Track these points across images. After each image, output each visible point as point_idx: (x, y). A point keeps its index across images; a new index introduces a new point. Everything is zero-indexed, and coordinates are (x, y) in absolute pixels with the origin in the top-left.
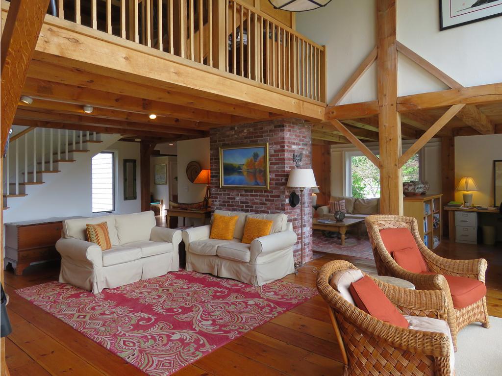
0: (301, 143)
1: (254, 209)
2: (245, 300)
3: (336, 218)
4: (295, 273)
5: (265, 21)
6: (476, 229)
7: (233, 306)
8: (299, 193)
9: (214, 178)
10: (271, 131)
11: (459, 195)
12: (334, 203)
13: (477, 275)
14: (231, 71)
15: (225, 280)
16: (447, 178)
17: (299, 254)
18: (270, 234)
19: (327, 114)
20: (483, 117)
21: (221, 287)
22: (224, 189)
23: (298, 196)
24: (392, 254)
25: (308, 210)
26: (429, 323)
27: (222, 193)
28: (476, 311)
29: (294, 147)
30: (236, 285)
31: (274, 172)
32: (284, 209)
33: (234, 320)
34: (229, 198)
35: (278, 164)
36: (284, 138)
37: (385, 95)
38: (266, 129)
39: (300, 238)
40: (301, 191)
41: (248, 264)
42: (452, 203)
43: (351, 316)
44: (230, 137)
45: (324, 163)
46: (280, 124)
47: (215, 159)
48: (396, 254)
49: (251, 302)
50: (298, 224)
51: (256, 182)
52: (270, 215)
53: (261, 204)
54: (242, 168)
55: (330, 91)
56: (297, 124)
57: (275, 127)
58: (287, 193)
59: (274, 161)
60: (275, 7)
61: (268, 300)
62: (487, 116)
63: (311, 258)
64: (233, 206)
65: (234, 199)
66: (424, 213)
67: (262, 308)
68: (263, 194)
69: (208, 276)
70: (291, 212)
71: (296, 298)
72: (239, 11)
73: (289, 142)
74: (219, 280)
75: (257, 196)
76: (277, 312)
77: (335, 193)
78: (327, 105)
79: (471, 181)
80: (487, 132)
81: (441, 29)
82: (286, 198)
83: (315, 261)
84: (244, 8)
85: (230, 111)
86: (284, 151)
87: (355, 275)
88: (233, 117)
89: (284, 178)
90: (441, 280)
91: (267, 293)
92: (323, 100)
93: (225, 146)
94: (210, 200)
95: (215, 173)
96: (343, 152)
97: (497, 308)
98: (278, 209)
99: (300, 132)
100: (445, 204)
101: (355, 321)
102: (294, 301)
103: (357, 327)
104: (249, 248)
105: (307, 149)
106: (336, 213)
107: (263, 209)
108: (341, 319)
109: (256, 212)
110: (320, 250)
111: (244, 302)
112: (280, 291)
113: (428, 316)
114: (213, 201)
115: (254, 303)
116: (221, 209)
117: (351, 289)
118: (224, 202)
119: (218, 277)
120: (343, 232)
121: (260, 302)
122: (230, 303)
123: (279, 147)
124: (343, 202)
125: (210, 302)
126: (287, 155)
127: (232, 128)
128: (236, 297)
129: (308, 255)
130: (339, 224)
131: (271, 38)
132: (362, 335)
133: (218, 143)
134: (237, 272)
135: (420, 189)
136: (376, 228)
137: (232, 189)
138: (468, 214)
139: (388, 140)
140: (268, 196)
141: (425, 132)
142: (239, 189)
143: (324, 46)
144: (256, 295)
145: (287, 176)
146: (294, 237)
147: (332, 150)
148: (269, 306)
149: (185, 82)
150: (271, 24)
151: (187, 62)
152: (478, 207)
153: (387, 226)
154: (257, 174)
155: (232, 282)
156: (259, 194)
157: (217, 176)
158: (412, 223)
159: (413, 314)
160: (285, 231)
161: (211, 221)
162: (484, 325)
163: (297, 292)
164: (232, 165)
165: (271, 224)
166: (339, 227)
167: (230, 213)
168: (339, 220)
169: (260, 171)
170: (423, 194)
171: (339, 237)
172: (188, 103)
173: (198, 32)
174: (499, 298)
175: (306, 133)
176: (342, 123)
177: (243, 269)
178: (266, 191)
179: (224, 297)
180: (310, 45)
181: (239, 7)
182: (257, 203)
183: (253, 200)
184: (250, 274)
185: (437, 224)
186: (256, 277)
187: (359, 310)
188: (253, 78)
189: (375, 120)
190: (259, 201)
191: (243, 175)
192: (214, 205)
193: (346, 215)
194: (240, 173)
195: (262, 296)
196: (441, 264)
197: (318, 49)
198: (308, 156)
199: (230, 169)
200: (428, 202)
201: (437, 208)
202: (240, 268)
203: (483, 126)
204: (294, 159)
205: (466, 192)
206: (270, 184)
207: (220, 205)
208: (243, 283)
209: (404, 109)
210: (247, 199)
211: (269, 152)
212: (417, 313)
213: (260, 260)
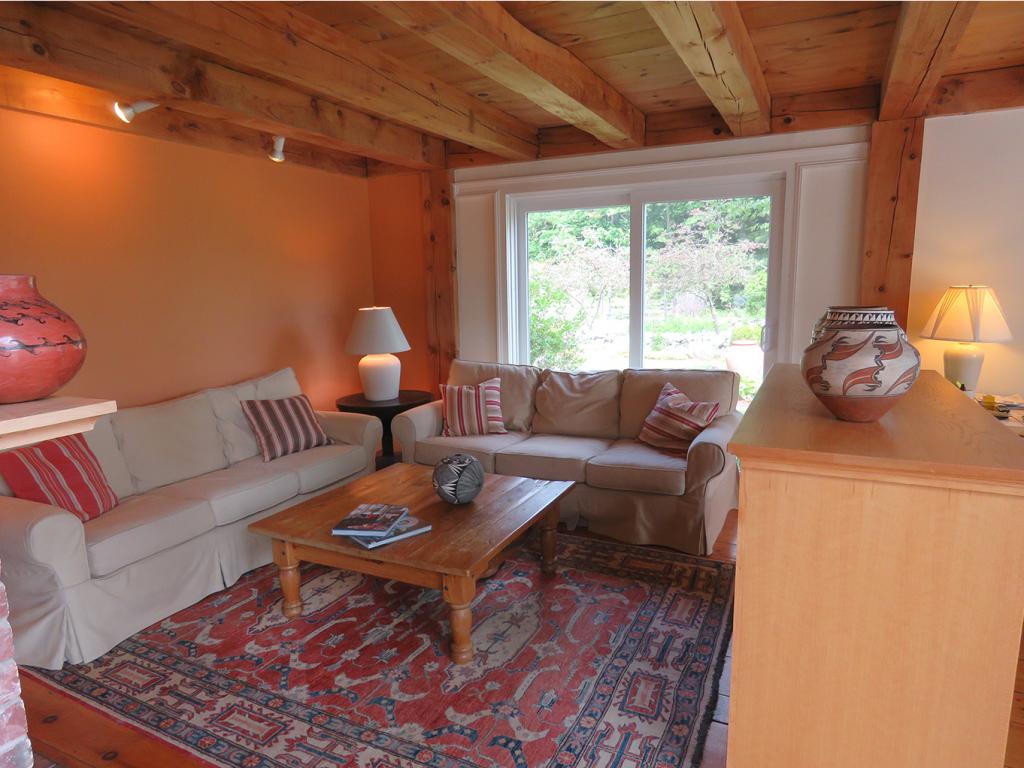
12: (460, 391)
45: (433, 238)
77: (470, 352)
79: (989, 302)
96: (497, 195)
124: (493, 389)
147: (457, 188)
205: (956, 347)
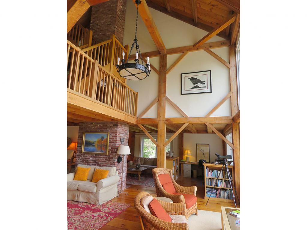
0: (124, 133)
1: (99, 164)
2: (93, 214)
3: (136, 167)
4: (118, 197)
5: (114, 79)
6: (191, 171)
7: (86, 218)
8: (122, 157)
9: (79, 148)
10: (111, 127)
11: (185, 157)
12: (135, 160)
13: (193, 193)
14: (97, 99)
15: (81, 203)
16: (181, 150)
17: (120, 186)
18: (107, 177)
19: (137, 121)
20: (194, 128)
21: (79, 207)
22: (84, 153)
23: (121, 158)
24: (163, 186)
25: (125, 164)
26: (179, 218)
27: (82, 155)
28: (194, 209)
29: (121, 135)
30: (87, 206)
31: (111, 146)
32: (115, 165)
33: (87, 226)
34: (86, 158)
35: (113, 142)
36: (117, 131)
37: (161, 116)
38: (109, 125)
39: (121, 178)
40: (123, 156)
41: (95, 194)
42: (182, 160)
43: (150, 220)
44: (90, 128)
45: (132, 141)
46: (115, 124)
47: (81, 138)
48: (164, 186)
49: (96, 214)
50: (120, 171)
51: (101, 150)
52: (107, 168)
53: (103, 161)
54: (95, 143)
55: (139, 112)
56: (123, 125)
57: (113, 125)
58: (116, 157)
59: (111, 141)
60: (121, 76)
61: (105, 212)
62: (195, 127)
63: (125, 188)
64: (88, 162)
65: (89, 159)
66: (173, 165)
67: (102, 217)
68: (105, 157)
69: (71, 201)
70: (117, 166)
71: (119, 210)
72: (103, 73)
73: (119, 133)
74: (77, 203)
75: (101, 157)
76: (110, 219)
77: (136, 155)
78: (137, 118)
79: (189, 152)
80: (195, 133)
81: (182, 94)
82: (116, 159)
83: (127, 189)
84: (106, 72)
85: (93, 116)
86: (116, 137)
87: (150, 198)
88: (93, 119)
89: (116, 149)
90: (182, 197)
91: (104, 209)
92: (135, 115)
93: (87, 132)
94: (75, 158)
95: (80, 145)
96: (141, 137)
97: (200, 206)
98: (111, 164)
99: (124, 128)
100: (180, 161)
101: (152, 222)
102: (118, 212)
103: (152, 224)
104: (96, 185)
105: (127, 136)
106: (137, 165)
107: (104, 164)
108: (145, 221)
109: (100, 165)
110: (129, 183)
111: (92, 215)
112: (111, 207)
113: (179, 214)
114: (77, 160)
115: (98, 215)
116: (81, 164)
117: (149, 206)
118: (83, 160)
119: (77, 202)
120: (139, 174)
121: (101, 214)
122: (84, 216)
123: (114, 135)
124: (139, 160)
125: (73, 217)
126: (118, 139)
127: (92, 124)
128: (88, 213)
129: (124, 187)
130: (138, 170)
131: (116, 86)
132: (154, 228)
133: (83, 130)
134: (89, 198)
135: (172, 155)
136: (157, 174)
137: (89, 154)
138: (188, 165)
139: (161, 135)
140: (107, 158)
141: (176, 132)
142: (92, 154)
143: (137, 92)
144: (99, 210)
145: (117, 149)
146: (118, 178)
147: (136, 135)
148: (105, 216)
149: (74, 103)
150: (117, 81)
151: (76, 93)
152: (192, 162)
153: (161, 173)
154: (102, 147)
155: (85, 204)
156: (102, 156)
157: (80, 147)
158: (170, 172)
159: (172, 214)
160: (114, 176)
161: (75, 171)
162: (196, 214)
163: (119, 206)
164: (90, 142)
165: (108, 172)
166: (138, 172)
167: (86, 166)
168: (138, 168)
169: (104, 145)
170: (172, 157)
171: (138, 176)
172: (73, 111)
173: (83, 79)
174: (200, 201)
175: (127, 129)
176: (143, 126)
177: (92, 196)
178: (106, 155)
179: (81, 213)
180: (132, 91)
181: (103, 71)
182: (101, 161)
183: (99, 159)
184: (95, 199)
185: (177, 170)
186: (99, 200)
187: (153, 216)
188: (107, 103)
189: (156, 126)
190: (102, 160)
191: (95, 147)
192: (77, 161)
193: (141, 166)
194: (94, 146)
195: (101, 211)
196: (181, 189)
197: (135, 93)
198: (127, 139)
199: (88, 144)
200: (174, 161)
201: (177, 163)
202: (90, 196)
203: (194, 131)
204: (121, 141)
205: (187, 156)
206: (109, 152)
207: (81, 162)
208: (91, 204)
209: (168, 123)
210: (96, 159)
211: (109, 136)
212: (174, 213)
213: (101, 191)
